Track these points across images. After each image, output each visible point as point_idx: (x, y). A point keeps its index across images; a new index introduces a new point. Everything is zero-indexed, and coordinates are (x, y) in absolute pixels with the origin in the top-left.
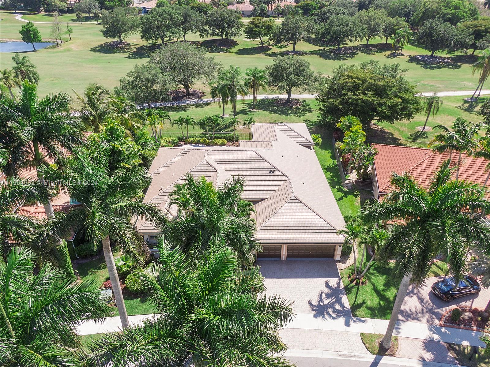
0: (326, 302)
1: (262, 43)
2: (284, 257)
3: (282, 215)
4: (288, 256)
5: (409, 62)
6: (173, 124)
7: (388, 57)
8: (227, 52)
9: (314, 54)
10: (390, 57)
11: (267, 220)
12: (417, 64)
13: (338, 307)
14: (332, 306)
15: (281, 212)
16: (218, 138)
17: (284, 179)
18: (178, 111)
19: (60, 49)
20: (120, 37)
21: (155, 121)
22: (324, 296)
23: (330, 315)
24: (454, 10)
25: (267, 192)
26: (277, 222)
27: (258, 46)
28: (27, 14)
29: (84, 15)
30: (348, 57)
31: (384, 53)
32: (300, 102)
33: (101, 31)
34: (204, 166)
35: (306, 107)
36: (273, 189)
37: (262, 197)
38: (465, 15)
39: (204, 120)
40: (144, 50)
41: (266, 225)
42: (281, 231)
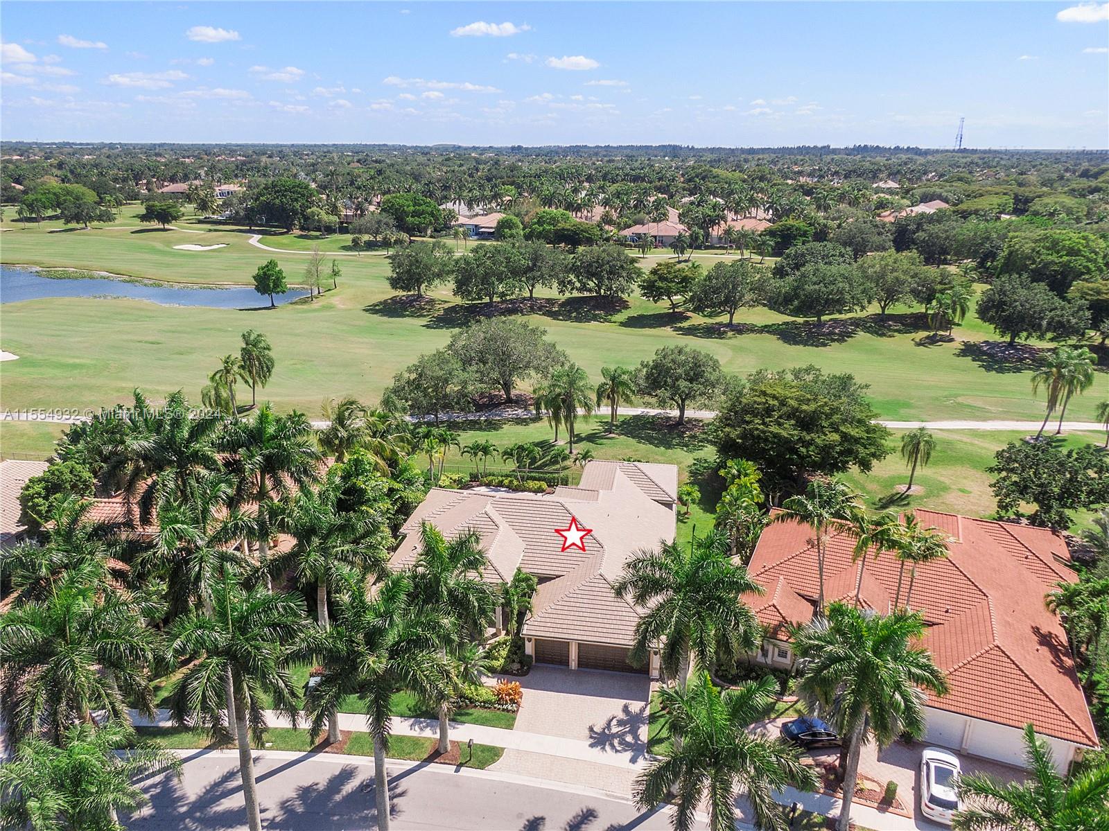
0: (615, 730)
1: (674, 306)
2: (573, 664)
3: (576, 600)
4: (580, 664)
5: (958, 356)
6: (463, 453)
7: (919, 344)
8: (606, 321)
9: (768, 332)
10: (922, 345)
11: (552, 605)
12: (974, 360)
13: (629, 739)
14: (621, 736)
15: (575, 596)
16: (534, 479)
17: (596, 549)
18: (485, 430)
19: (315, 305)
20: (419, 288)
21: (432, 448)
22: (614, 722)
23: (613, 747)
24: (1067, 255)
25: (566, 566)
26: (566, 608)
27: (666, 311)
28: (269, 233)
29: (366, 237)
30: (833, 340)
31: (913, 335)
32: (703, 426)
33: (388, 279)
34: (481, 519)
35: (709, 435)
36: (576, 563)
37: (557, 573)
38: (1091, 266)
39: (512, 450)
40: (457, 312)
41: (550, 611)
42: (569, 622)
